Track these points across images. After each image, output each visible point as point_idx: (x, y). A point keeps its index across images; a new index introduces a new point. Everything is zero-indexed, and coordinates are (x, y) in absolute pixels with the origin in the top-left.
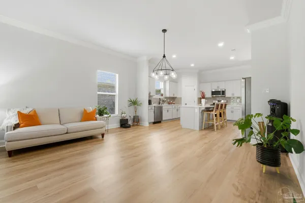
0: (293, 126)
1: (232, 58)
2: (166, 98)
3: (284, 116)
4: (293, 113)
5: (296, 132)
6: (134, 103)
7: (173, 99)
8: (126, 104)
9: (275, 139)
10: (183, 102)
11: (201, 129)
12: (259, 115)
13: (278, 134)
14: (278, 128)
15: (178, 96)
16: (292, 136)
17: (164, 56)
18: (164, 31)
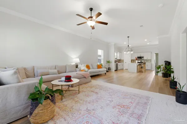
0: (172, 67)
1: (148, 44)
2: (117, 60)
3: (169, 65)
4: (172, 64)
5: (172, 69)
6: (108, 62)
7: (120, 60)
8: (105, 62)
9: (167, 71)
10: (124, 62)
11: (137, 72)
12: (162, 65)
13: (168, 70)
14: (168, 68)
15: (122, 59)
16: (172, 70)
17: (128, 46)
18: (128, 37)
